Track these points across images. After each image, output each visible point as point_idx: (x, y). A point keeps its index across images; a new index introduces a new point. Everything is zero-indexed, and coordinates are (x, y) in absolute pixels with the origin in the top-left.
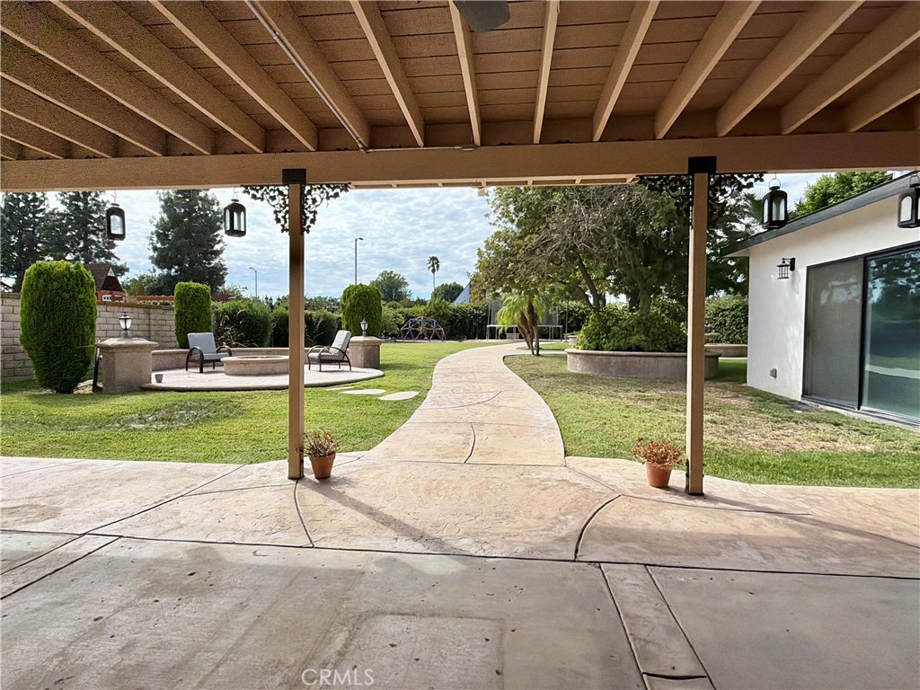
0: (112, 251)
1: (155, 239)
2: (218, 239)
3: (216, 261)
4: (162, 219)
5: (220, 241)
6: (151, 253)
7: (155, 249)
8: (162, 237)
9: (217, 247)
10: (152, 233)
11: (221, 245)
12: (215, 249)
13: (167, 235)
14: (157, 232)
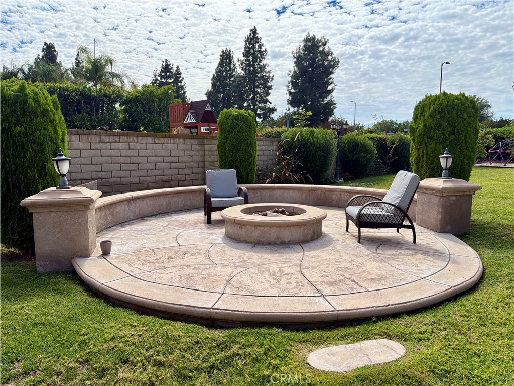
0: (268, 98)
1: (291, 86)
2: (331, 81)
3: (329, 98)
4: (295, 72)
5: (332, 83)
6: (288, 97)
7: (290, 93)
8: (294, 84)
9: (330, 88)
10: (288, 83)
11: (333, 85)
12: (328, 89)
13: (298, 83)
14: (291, 81)
